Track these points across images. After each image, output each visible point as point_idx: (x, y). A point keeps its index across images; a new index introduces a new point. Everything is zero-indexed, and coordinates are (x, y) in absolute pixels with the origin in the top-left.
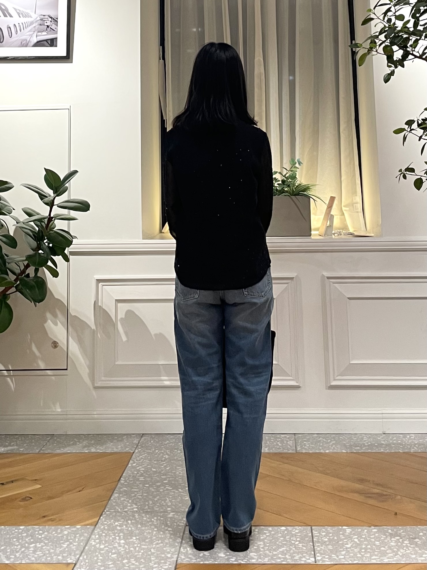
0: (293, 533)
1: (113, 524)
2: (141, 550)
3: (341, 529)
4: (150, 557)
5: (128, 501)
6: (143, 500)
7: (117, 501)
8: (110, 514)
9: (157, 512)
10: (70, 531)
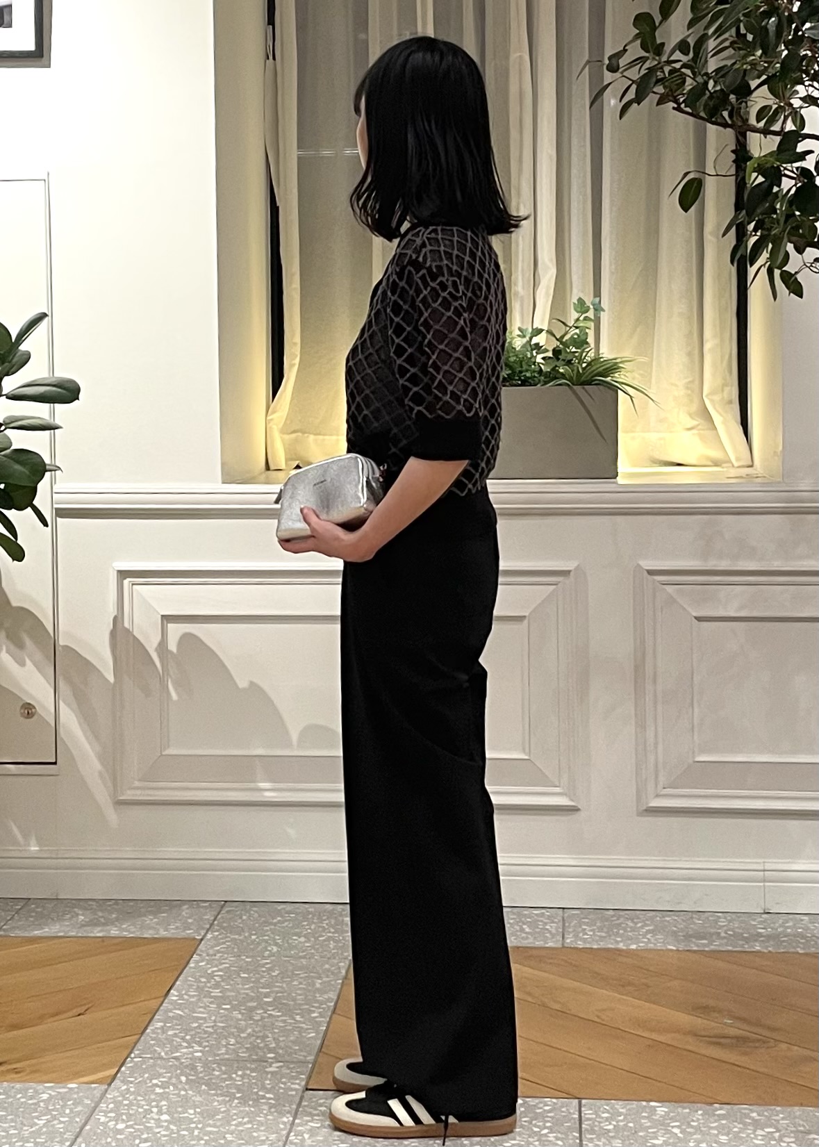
0: (540, 1111)
1: (148, 1081)
3: (645, 1106)
5: (183, 1038)
6: (215, 1036)
7: (159, 1036)
8: (143, 1063)
9: (244, 1060)
10: (53, 1094)
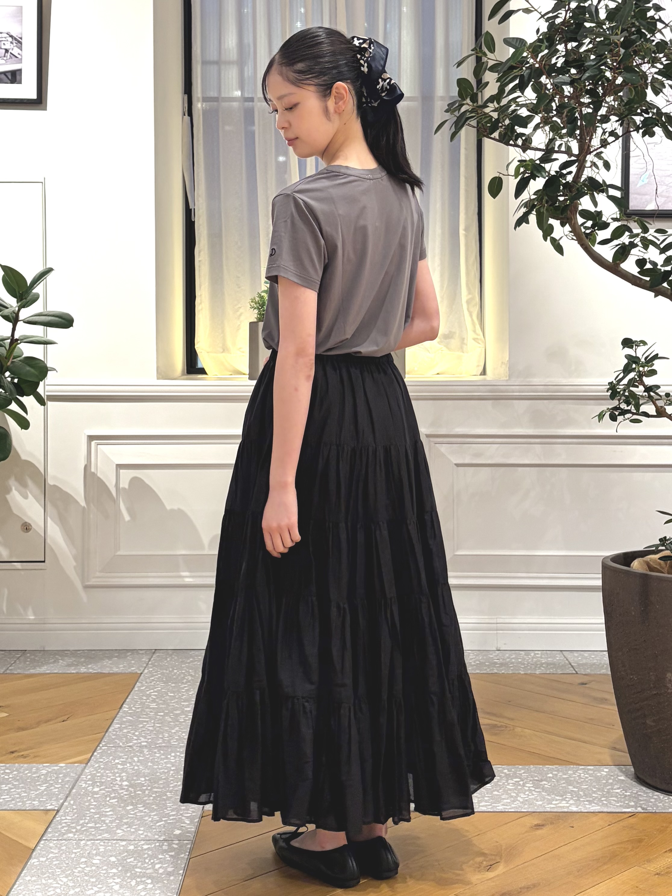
1: (113, 761)
2: (154, 794)
4: (166, 803)
5: (134, 734)
8: (108, 749)
10: (50, 770)
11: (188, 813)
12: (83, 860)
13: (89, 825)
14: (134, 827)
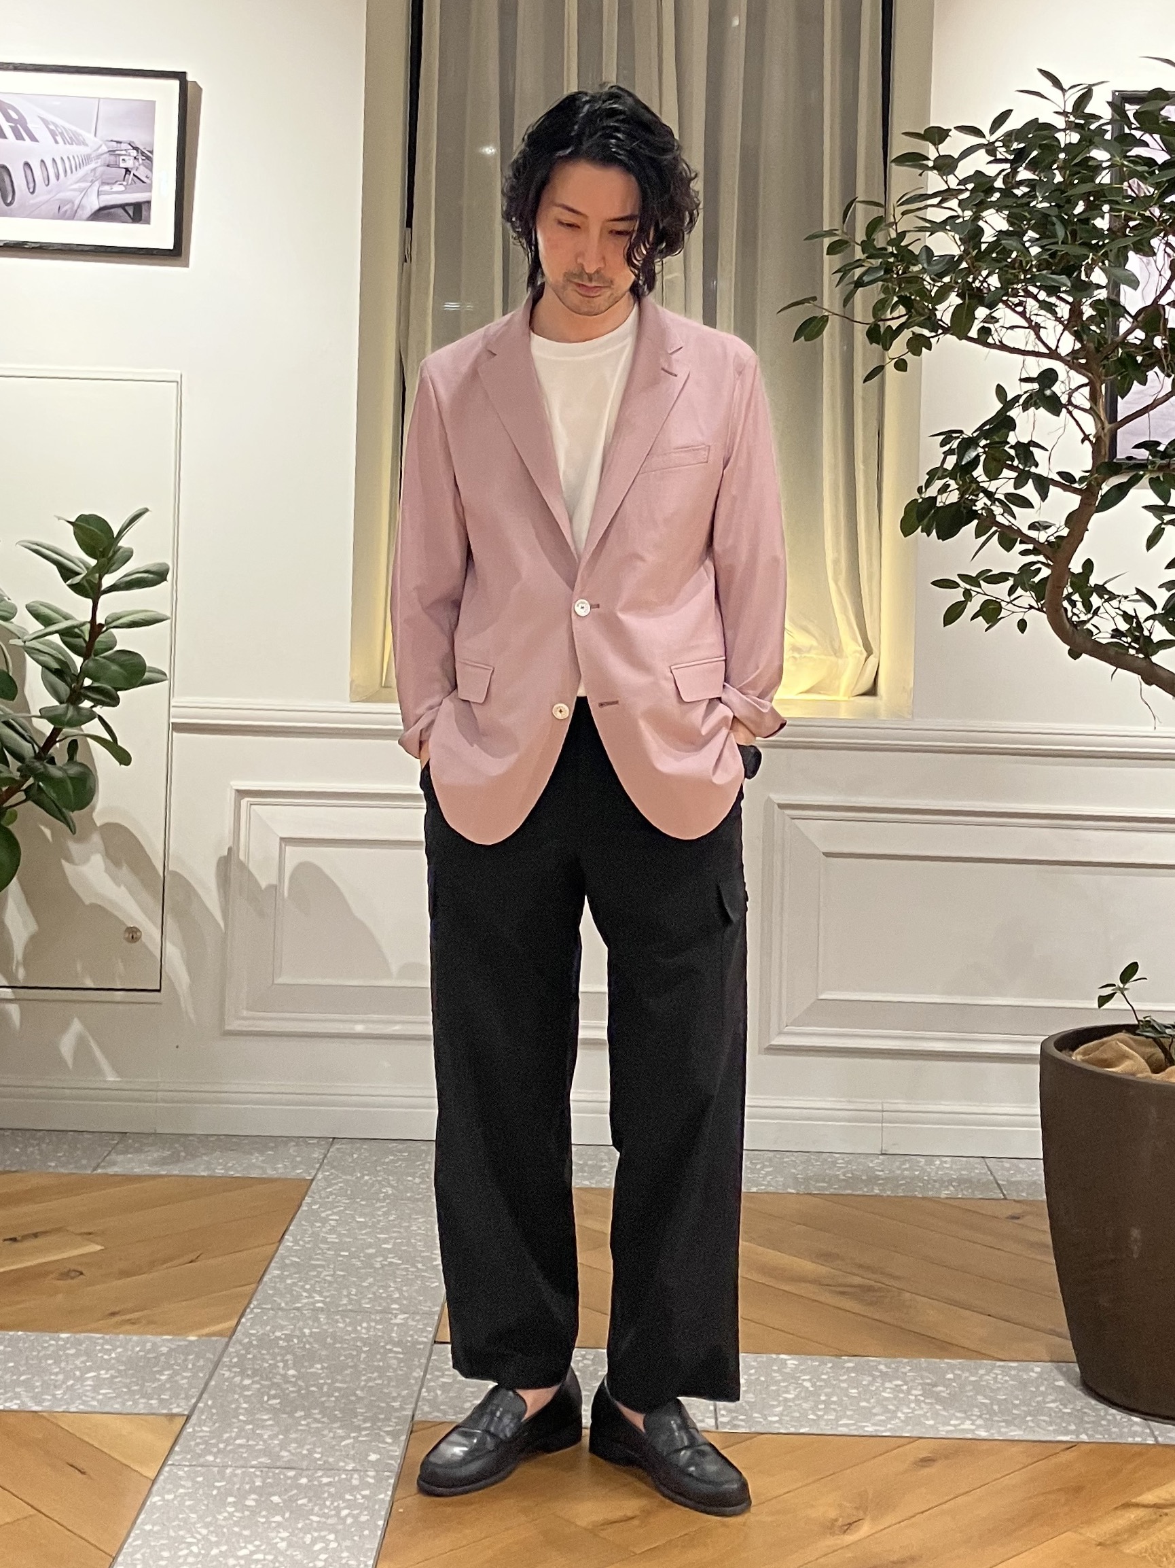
1: (271, 1334)
2: (336, 1391)
3: (775, 1359)
5: (302, 1287)
6: (335, 1285)
7: (278, 1285)
9: (366, 1311)
10: (173, 1347)
11: (390, 1426)
12: (231, 1499)
13: (238, 1442)
14: (309, 1447)
